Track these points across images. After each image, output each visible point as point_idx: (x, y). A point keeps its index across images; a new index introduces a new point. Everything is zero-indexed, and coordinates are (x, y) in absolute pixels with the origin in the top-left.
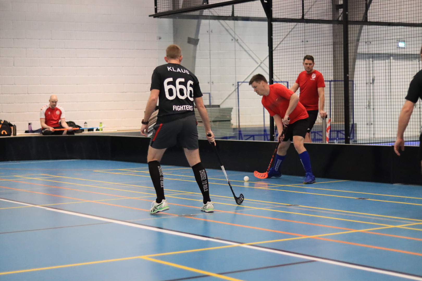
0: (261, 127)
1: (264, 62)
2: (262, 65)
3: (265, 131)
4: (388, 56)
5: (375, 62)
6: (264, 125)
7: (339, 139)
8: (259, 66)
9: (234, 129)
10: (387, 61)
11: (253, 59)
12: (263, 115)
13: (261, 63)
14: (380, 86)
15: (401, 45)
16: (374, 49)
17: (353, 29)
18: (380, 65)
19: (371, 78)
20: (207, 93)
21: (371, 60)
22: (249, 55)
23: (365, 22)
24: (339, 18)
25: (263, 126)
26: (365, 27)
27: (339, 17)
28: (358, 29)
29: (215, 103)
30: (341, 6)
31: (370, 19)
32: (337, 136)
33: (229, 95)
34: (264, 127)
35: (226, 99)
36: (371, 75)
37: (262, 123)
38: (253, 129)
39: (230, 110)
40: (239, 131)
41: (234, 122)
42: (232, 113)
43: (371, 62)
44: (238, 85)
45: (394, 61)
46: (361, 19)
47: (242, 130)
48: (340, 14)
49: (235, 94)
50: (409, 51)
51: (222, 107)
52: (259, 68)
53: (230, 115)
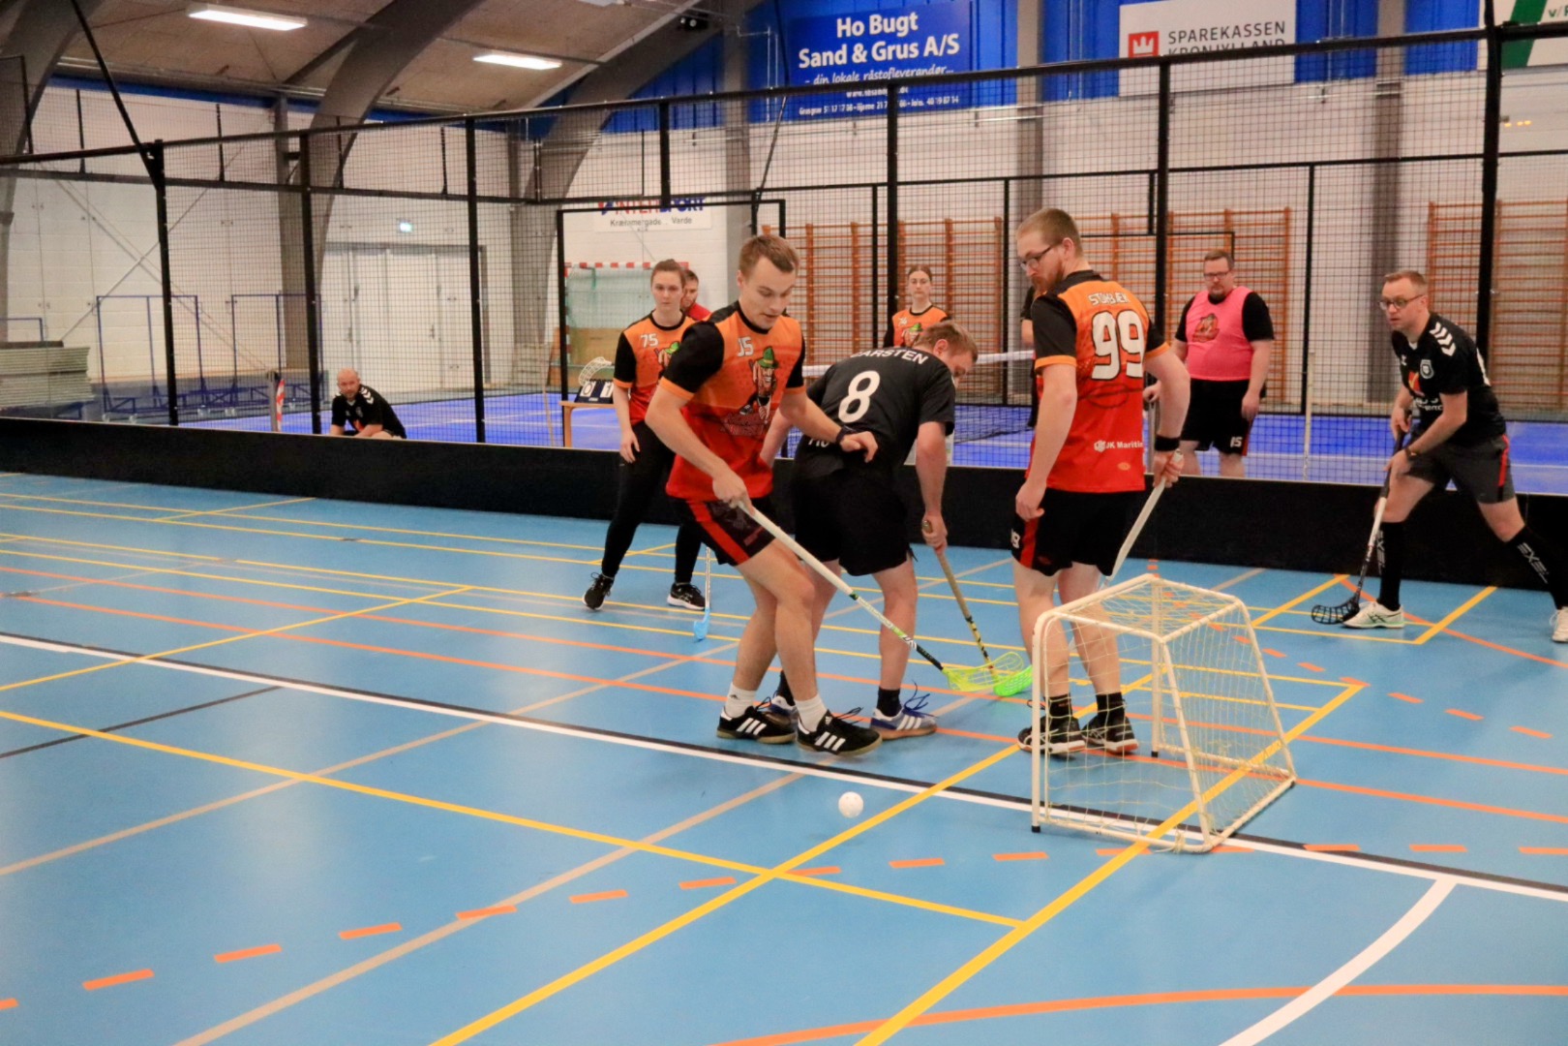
0: (146, 382)
1: (148, 257)
2: (144, 262)
3: (155, 389)
4: (384, 247)
5: (359, 257)
6: (153, 375)
7: (298, 400)
8: (139, 264)
9: (93, 385)
10: (379, 256)
11: (125, 250)
12: (149, 356)
13: (143, 258)
14: (369, 302)
15: (405, 227)
16: (355, 236)
17: (318, 201)
18: (367, 263)
19: (352, 287)
20: (35, 319)
21: (351, 253)
22: (118, 243)
23: (339, 188)
24: (288, 180)
25: (151, 378)
26: (339, 199)
27: (289, 177)
28: (325, 202)
29: (53, 337)
30: (294, 156)
31: (349, 182)
32: (294, 395)
33: (80, 321)
34: (154, 380)
35: (75, 326)
36: (352, 281)
37: (150, 372)
38: (130, 387)
39: (84, 351)
40: (103, 390)
41: (93, 373)
42: (88, 357)
43: (351, 258)
44: (98, 304)
45: (392, 256)
46: (329, 184)
47: (109, 387)
48: (291, 169)
49: (93, 320)
50: (420, 239)
51: (67, 345)
52: (138, 268)
53: (85, 364)
